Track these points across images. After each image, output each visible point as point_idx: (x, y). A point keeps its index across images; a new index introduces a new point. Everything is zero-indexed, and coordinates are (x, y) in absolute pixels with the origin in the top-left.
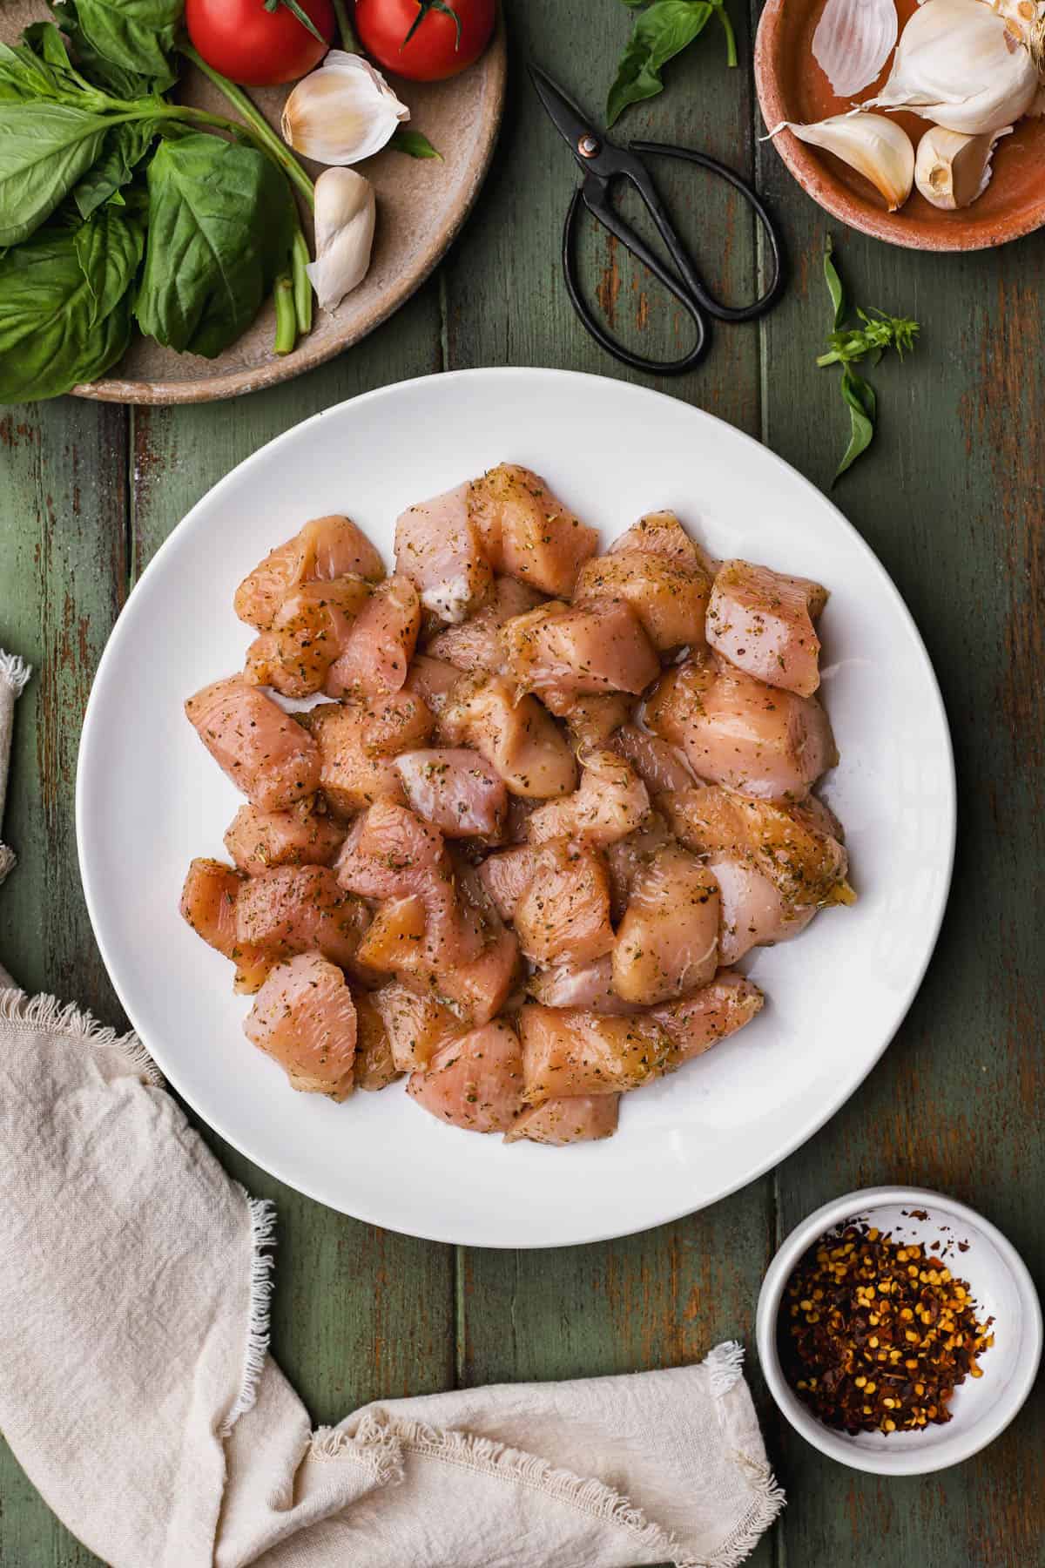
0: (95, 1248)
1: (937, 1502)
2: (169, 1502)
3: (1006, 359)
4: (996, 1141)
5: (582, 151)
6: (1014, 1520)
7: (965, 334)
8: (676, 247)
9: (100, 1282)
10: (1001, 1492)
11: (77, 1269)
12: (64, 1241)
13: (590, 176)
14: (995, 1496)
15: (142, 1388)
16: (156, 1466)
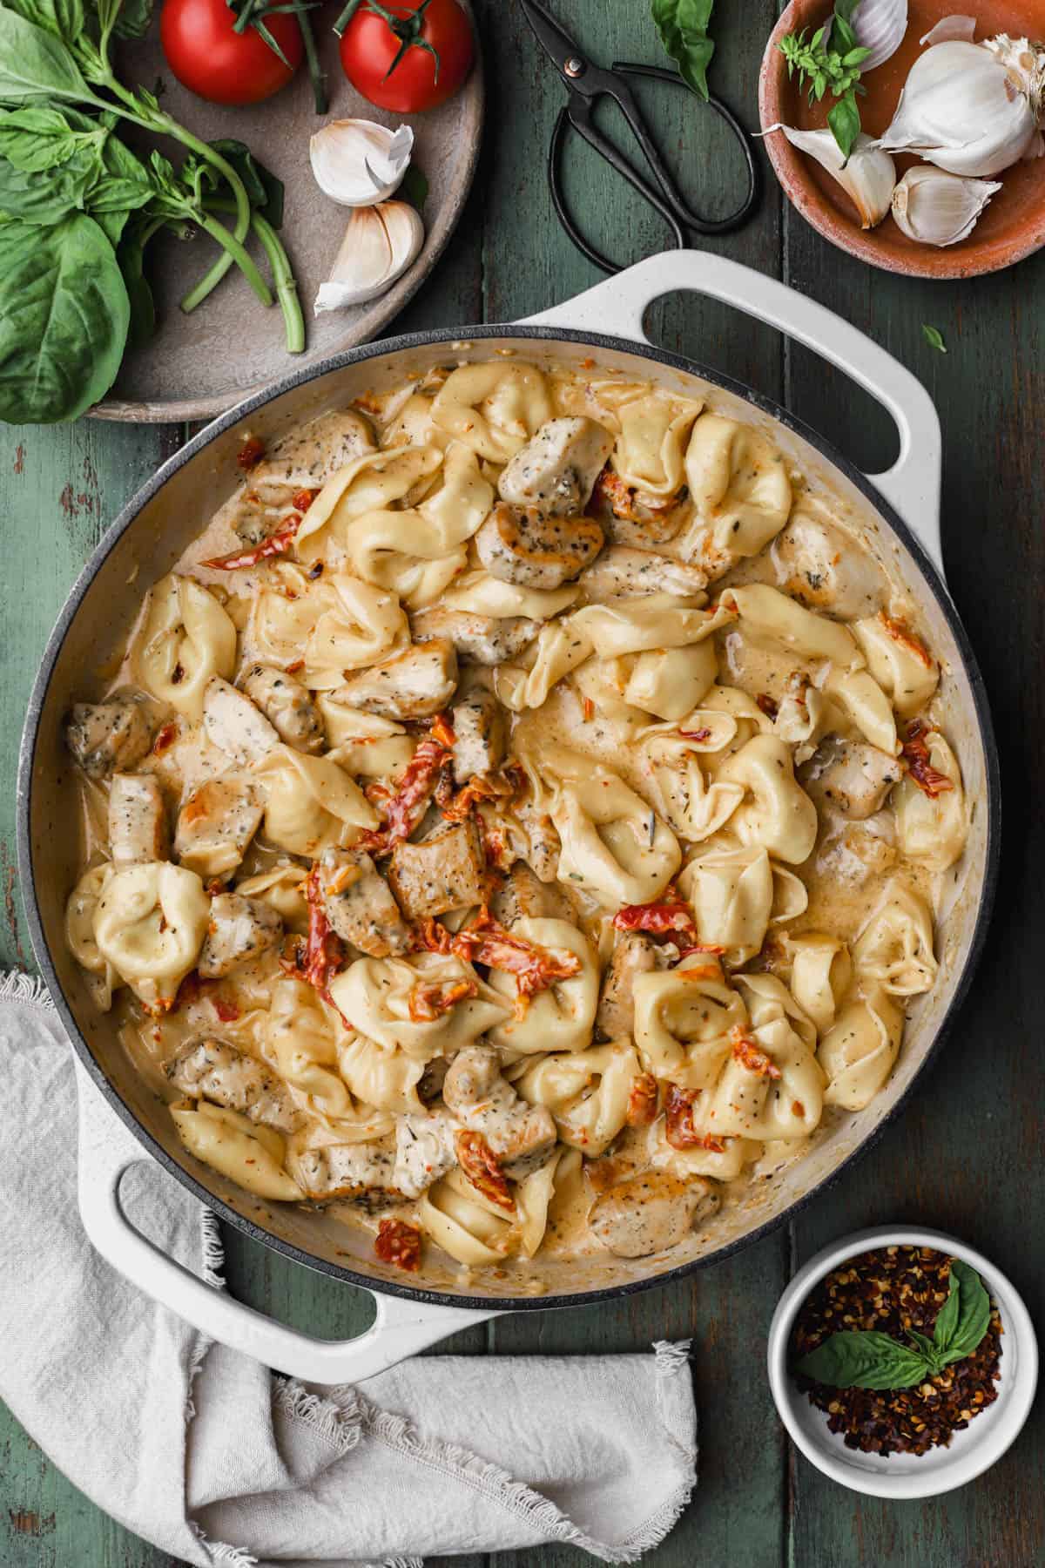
0: (53, 1189)
1: (939, 1523)
2: (136, 1439)
3: (1020, 440)
4: (1000, 1183)
5: (568, 72)
6: (1011, 1541)
7: (980, 417)
8: (657, 162)
9: (63, 1221)
10: (998, 1515)
11: (40, 1209)
12: (25, 1184)
13: (575, 95)
14: (994, 1517)
15: (107, 1326)
16: (122, 1405)
